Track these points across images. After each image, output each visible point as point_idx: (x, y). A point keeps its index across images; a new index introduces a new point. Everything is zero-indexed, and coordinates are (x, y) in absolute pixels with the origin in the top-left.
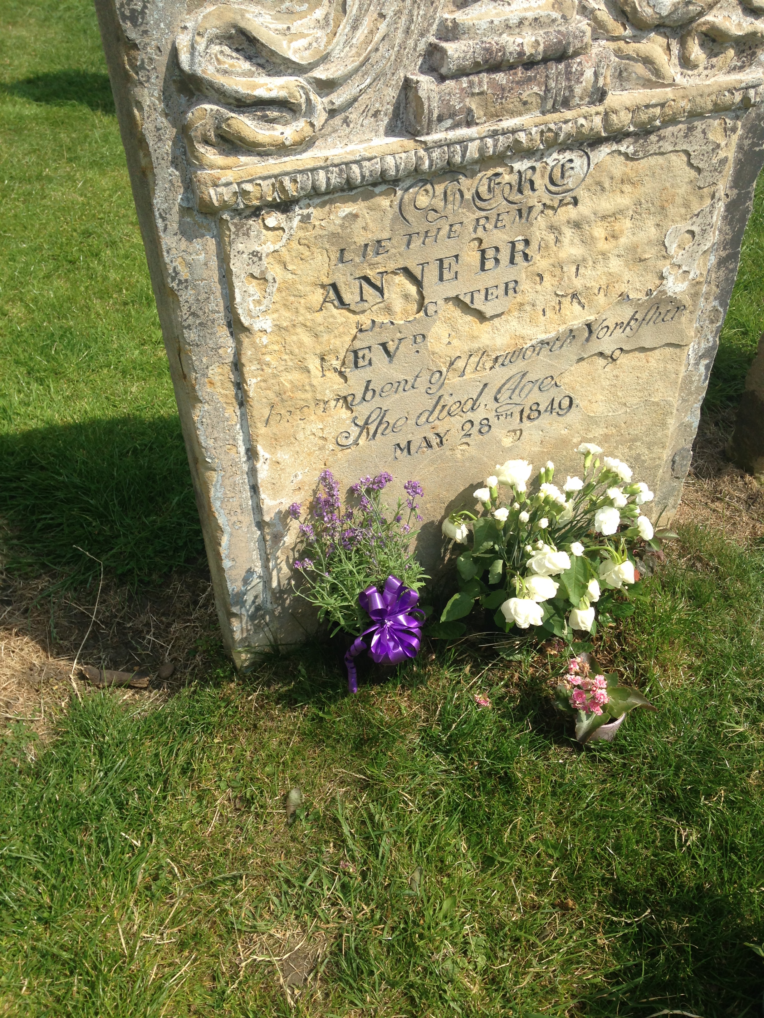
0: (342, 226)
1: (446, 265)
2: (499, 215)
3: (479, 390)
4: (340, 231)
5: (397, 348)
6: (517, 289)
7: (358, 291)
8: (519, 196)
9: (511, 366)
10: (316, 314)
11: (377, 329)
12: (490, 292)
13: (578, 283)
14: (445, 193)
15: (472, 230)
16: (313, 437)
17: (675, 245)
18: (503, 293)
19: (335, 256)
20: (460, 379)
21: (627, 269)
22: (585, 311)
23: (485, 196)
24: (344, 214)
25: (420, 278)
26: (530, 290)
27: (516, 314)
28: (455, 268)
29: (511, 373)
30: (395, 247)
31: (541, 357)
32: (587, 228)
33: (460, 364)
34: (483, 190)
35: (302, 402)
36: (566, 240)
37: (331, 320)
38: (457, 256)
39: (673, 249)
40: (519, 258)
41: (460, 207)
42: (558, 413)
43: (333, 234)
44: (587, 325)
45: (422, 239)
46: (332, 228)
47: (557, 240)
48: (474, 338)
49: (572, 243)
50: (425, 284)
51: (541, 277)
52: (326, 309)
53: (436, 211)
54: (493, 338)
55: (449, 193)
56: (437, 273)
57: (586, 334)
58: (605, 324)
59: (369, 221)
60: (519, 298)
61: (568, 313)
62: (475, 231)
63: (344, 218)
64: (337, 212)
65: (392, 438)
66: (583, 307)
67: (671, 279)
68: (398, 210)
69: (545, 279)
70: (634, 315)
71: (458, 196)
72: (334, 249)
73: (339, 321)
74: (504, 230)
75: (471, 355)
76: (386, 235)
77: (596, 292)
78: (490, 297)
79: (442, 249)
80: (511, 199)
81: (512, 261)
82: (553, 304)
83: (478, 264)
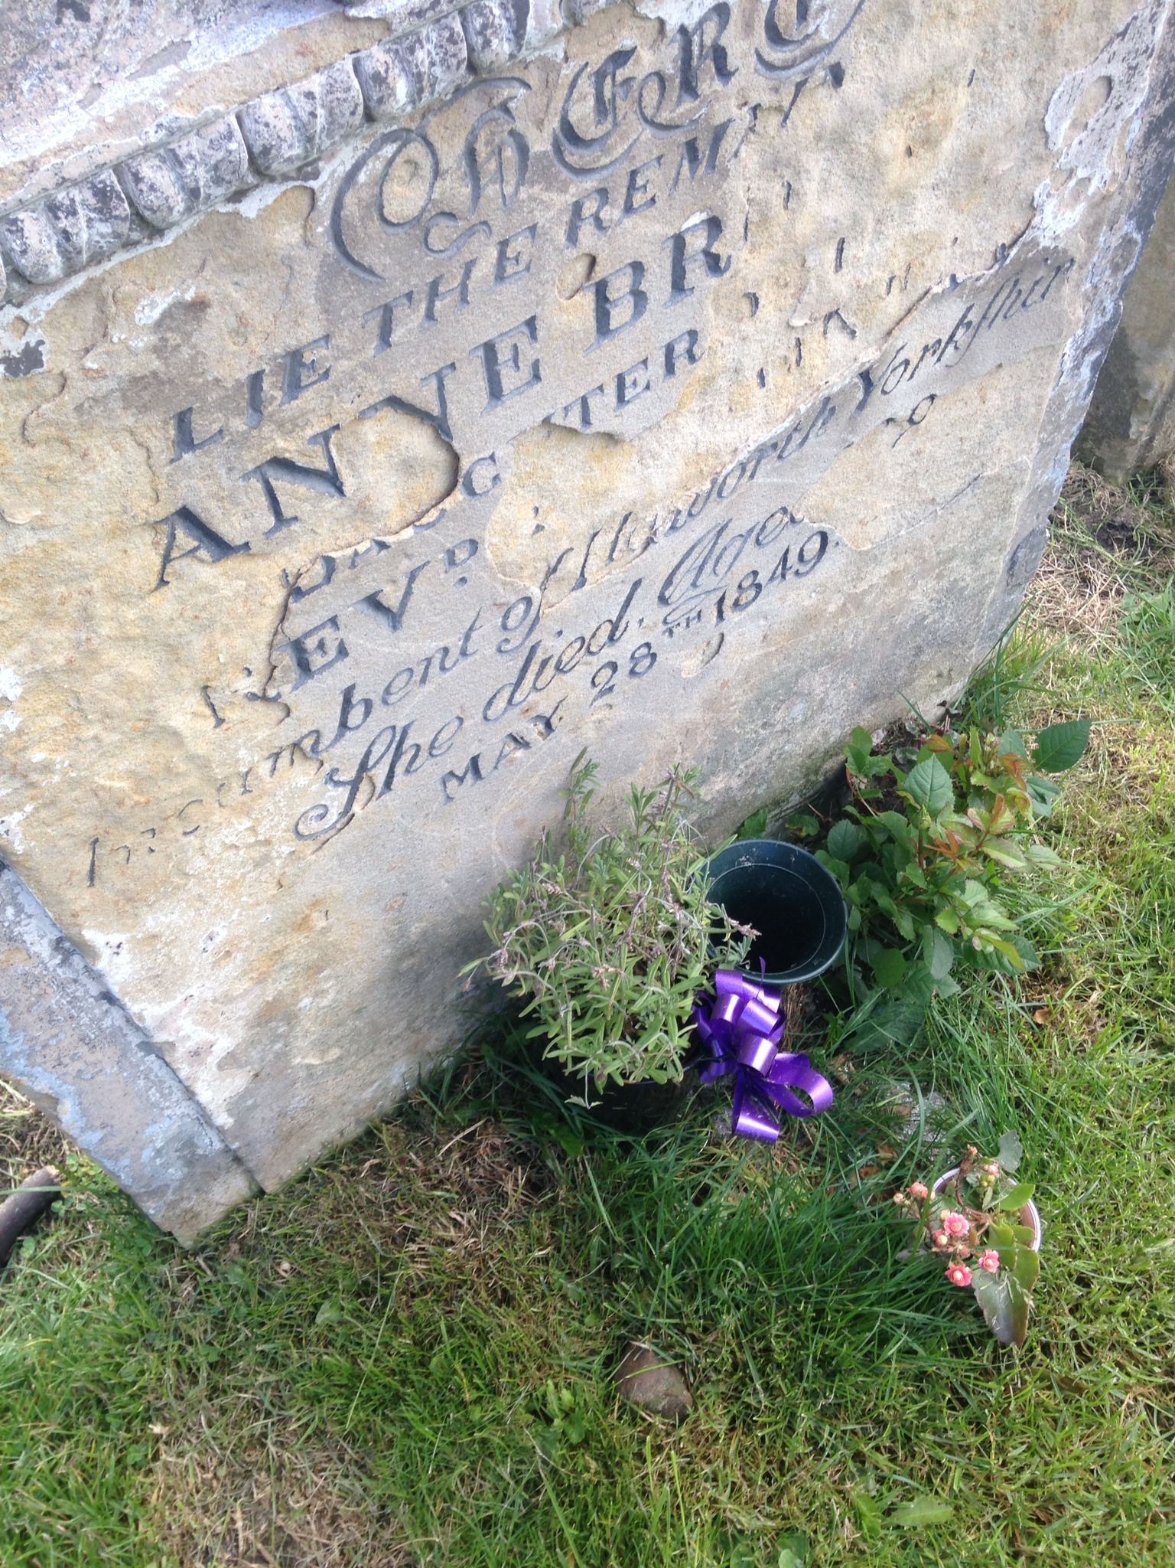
0: (158, 350)
1: (504, 354)
2: (633, 174)
3: (622, 599)
4: (156, 364)
5: (408, 592)
6: (696, 351)
7: (264, 501)
8: (688, 104)
9: (693, 523)
10: (152, 600)
11: (342, 574)
12: (628, 381)
13: (841, 286)
14: (471, 153)
15: (562, 237)
16: (231, 853)
17: (1066, 125)
18: (662, 371)
19: (160, 437)
20: (578, 593)
21: (952, 212)
22: (857, 341)
23: (589, 129)
24: (156, 314)
25: (436, 411)
26: (726, 340)
27: (695, 405)
28: (529, 353)
29: (694, 537)
30: (345, 354)
31: (759, 478)
32: (865, 138)
33: (572, 564)
34: (582, 111)
35: (178, 801)
36: (810, 188)
37: (202, 599)
38: (531, 323)
39: (1060, 132)
40: (696, 273)
41: (521, 182)
42: (797, 573)
43: (135, 380)
44: (861, 375)
45: (423, 306)
46: (126, 367)
47: (790, 192)
48: (597, 496)
49: (825, 186)
50: (456, 417)
51: (754, 300)
52: (179, 577)
53: (451, 216)
54: (645, 479)
55: (482, 150)
56: (481, 383)
57: (860, 395)
58: (901, 357)
59: (245, 306)
60: (701, 369)
61: (818, 362)
62: (572, 237)
63: (159, 324)
64: (130, 317)
65: (430, 770)
66: (853, 333)
67: (1050, 207)
68: (331, 248)
69: (762, 302)
70: (965, 316)
71: (510, 153)
72: (155, 418)
73: (228, 592)
74: (652, 211)
75: (595, 535)
76: (310, 329)
77: (883, 289)
78: (629, 393)
79: (486, 316)
80: (664, 117)
81: (678, 285)
82: (782, 352)
83: (592, 323)
